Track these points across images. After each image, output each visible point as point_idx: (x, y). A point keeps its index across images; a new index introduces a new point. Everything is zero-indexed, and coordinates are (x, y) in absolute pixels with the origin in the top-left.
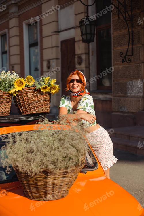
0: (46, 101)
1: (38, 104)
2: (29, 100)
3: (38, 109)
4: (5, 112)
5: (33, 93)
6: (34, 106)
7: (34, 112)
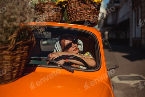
0: (90, 11)
1: (80, 13)
2: (73, 9)
3: (81, 17)
4: (52, 20)
5: (76, 3)
6: (77, 15)
7: (77, 20)
